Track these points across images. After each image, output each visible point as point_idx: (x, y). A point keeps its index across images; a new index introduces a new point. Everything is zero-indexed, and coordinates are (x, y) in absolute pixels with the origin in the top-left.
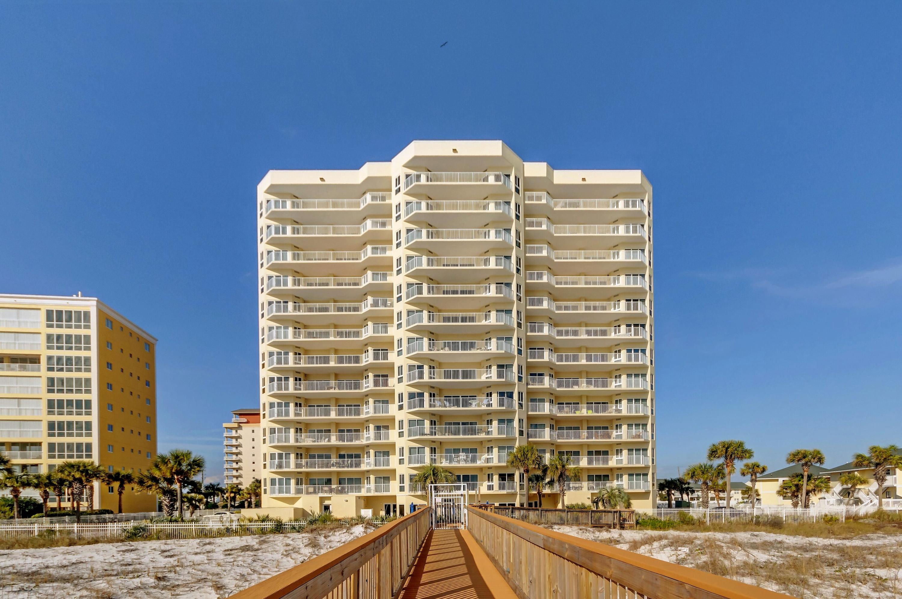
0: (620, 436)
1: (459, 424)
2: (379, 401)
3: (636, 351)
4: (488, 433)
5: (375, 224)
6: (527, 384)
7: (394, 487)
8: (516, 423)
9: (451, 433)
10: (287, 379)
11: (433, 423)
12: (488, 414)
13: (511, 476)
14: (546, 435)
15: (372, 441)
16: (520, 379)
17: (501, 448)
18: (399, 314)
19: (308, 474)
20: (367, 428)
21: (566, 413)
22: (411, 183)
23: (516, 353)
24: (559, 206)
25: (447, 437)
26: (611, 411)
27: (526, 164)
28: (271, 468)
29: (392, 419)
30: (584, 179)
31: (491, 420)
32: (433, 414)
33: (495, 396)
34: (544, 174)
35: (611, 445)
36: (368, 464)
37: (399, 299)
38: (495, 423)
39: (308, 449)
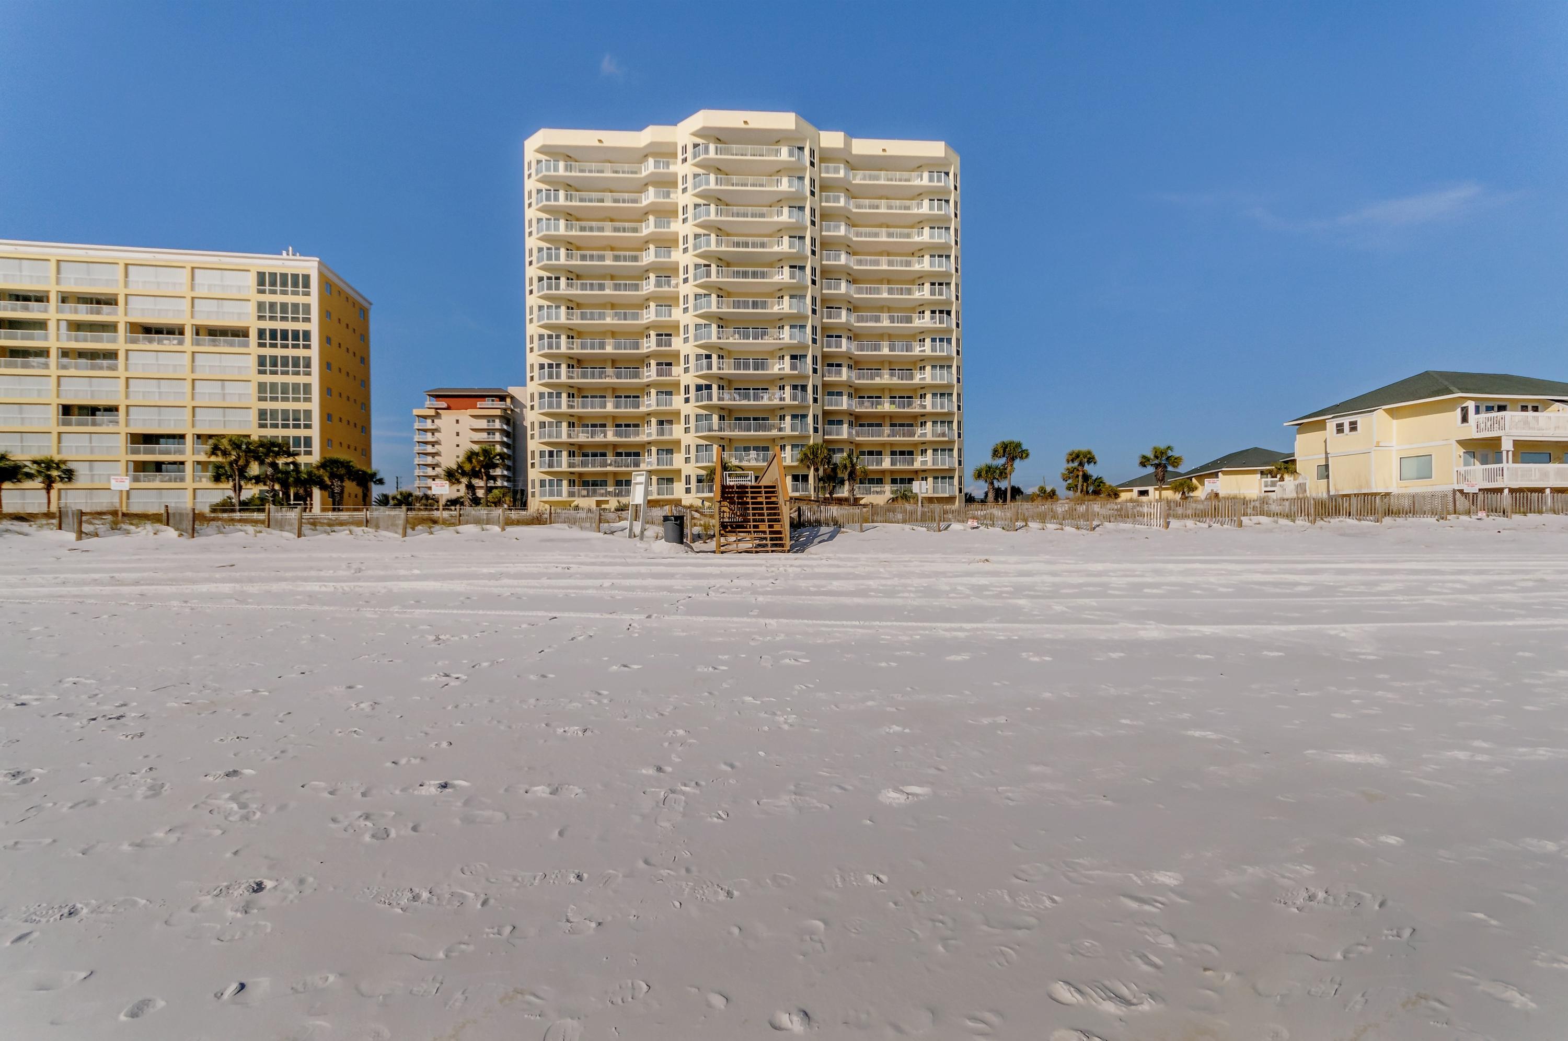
0: (924, 435)
1: (749, 419)
2: (662, 392)
3: (941, 340)
4: (780, 430)
5: (657, 195)
6: (823, 376)
7: (678, 490)
8: (810, 419)
9: (740, 429)
10: (558, 366)
11: (722, 418)
12: (781, 409)
13: (805, 478)
14: (844, 432)
15: (654, 437)
16: (815, 371)
17: (794, 446)
18: (686, 297)
19: (581, 474)
20: (649, 423)
21: (866, 408)
22: (699, 156)
23: (810, 343)
24: (858, 179)
25: (737, 433)
26: (915, 408)
27: (821, 133)
28: (541, 467)
29: (677, 413)
30: (884, 150)
31: (784, 416)
32: (722, 408)
33: (787, 389)
34: (841, 145)
35: (916, 444)
36: (649, 463)
37: (686, 280)
38: (788, 418)
39: (580, 446)
